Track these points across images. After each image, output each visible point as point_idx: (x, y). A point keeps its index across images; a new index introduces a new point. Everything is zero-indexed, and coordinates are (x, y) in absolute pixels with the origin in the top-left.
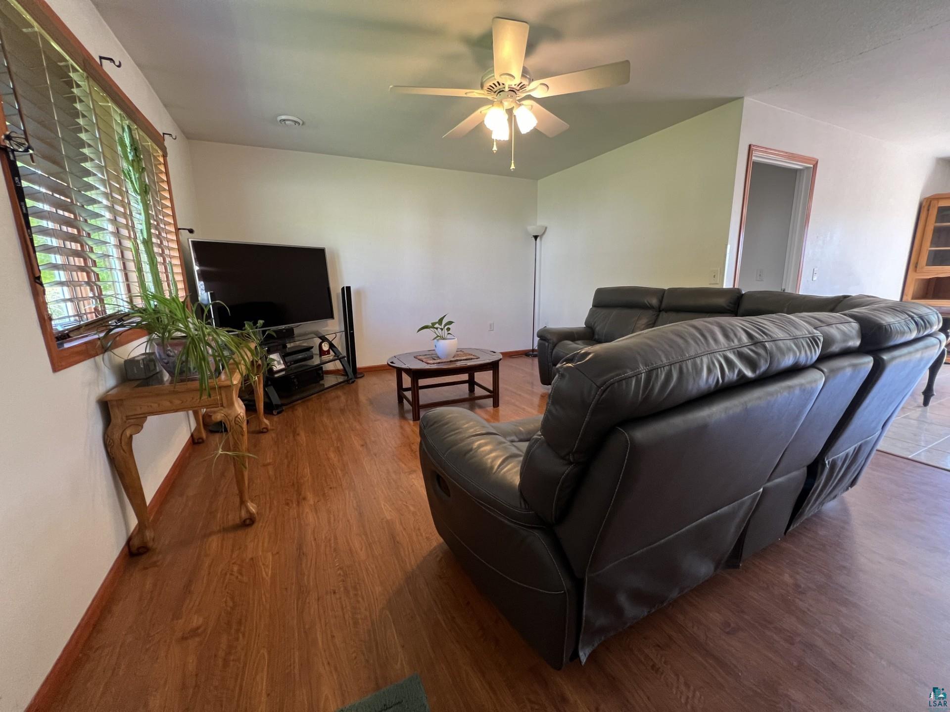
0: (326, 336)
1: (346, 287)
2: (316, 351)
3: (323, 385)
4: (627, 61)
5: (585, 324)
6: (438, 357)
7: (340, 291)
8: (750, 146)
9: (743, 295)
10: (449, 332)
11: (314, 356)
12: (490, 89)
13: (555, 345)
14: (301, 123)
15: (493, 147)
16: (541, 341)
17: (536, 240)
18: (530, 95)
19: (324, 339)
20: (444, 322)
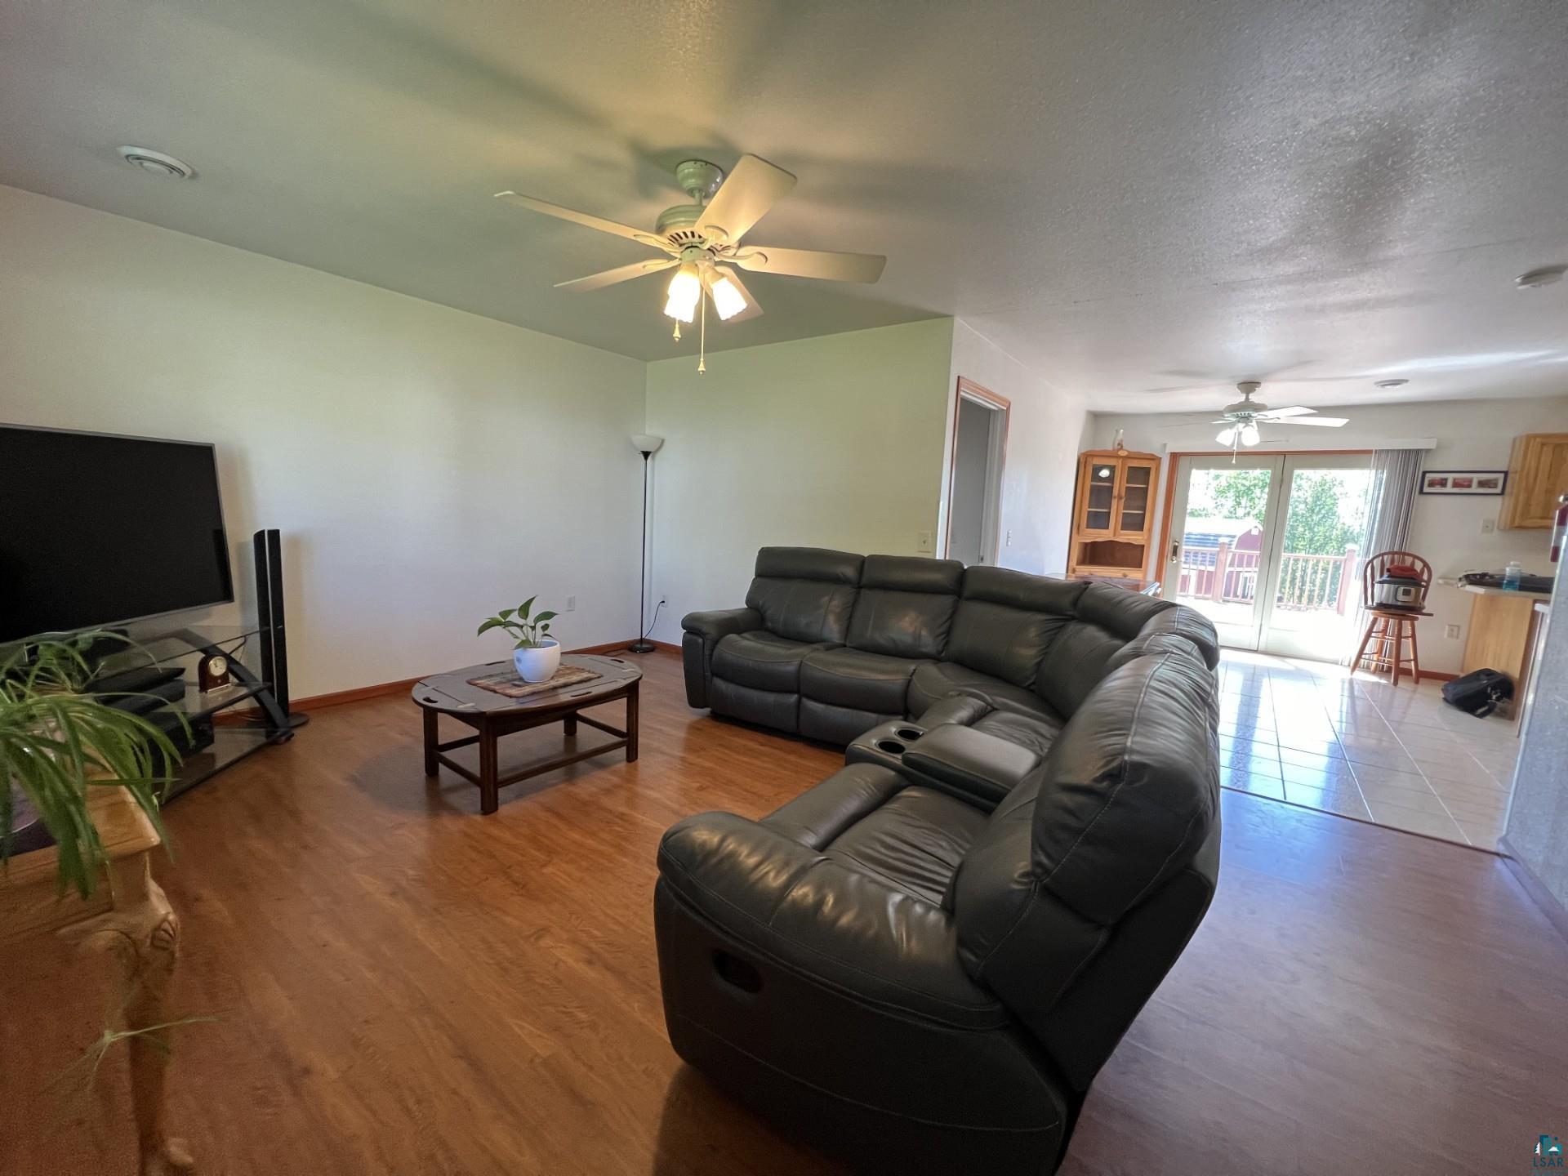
0: (218, 646)
1: (269, 532)
2: (192, 675)
3: (212, 756)
4: (884, 258)
5: (747, 603)
6: (521, 679)
7: (251, 539)
8: (959, 377)
9: (966, 570)
10: (546, 632)
11: (187, 689)
12: (675, 239)
13: (716, 642)
14: (188, 172)
15: (673, 333)
16: (688, 636)
17: (646, 458)
18: (736, 264)
19: (210, 652)
20: (534, 611)
